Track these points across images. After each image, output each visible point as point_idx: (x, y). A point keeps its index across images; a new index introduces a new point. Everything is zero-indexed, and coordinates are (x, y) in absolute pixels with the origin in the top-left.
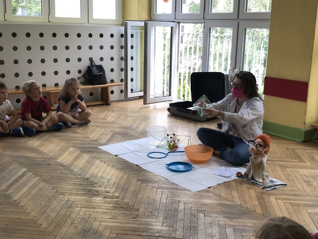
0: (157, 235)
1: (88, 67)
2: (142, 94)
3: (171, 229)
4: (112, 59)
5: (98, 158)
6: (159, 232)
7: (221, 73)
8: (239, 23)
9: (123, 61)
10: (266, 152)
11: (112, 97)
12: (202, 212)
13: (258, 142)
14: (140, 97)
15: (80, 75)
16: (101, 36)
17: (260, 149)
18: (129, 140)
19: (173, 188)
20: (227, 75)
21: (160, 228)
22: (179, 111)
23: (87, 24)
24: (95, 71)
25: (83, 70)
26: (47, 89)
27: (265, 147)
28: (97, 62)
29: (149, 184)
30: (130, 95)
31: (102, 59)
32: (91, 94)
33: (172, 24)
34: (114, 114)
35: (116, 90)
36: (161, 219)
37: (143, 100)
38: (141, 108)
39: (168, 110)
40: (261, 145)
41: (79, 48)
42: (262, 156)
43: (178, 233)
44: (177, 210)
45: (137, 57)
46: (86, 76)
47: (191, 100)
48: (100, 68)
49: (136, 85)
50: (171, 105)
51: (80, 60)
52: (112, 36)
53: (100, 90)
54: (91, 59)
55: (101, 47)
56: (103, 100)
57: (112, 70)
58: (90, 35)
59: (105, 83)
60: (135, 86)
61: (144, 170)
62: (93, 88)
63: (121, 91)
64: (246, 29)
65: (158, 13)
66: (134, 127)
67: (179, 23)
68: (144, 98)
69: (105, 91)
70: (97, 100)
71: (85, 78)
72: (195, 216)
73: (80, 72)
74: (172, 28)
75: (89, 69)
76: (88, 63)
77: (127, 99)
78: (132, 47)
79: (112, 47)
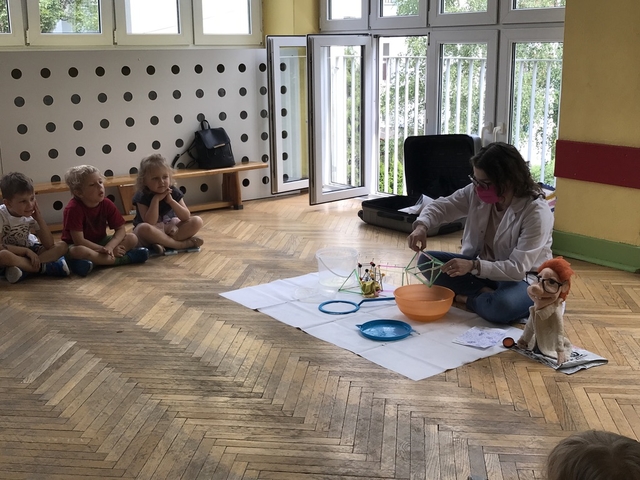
0: (342, 470)
1: (197, 133)
2: (305, 184)
3: (370, 458)
4: (244, 115)
5: (219, 317)
6: (345, 466)
7: (466, 136)
8: (499, 32)
9: (267, 119)
10: (563, 296)
11: (245, 193)
12: (433, 421)
13: (547, 275)
14: (303, 191)
15: (180, 150)
16: (221, 68)
17: (551, 289)
18: (281, 277)
19: (374, 375)
20: (479, 140)
21: (347, 456)
22: (382, 216)
23: (191, 47)
24: (210, 141)
25: (187, 138)
26: (115, 180)
27: (560, 285)
28: (214, 122)
29: (323, 367)
30: (282, 187)
31: (223, 116)
32: (204, 188)
33: (364, 40)
34: (251, 225)
35: (254, 177)
36: (350, 437)
37: (307, 196)
38: (305, 213)
39: (360, 214)
40: (552, 282)
41: (177, 95)
42: (556, 304)
43: (384, 466)
44: (381, 419)
45: (293, 109)
46: (193, 152)
47: (405, 194)
48: (220, 134)
49: (294, 167)
50: (365, 204)
51: (178, 119)
52: (242, 68)
53: (221, 179)
54: (201, 118)
55: (222, 93)
56: (228, 198)
57: (244, 138)
58: (199, 69)
59: (232, 164)
60: (292, 167)
61: (313, 339)
62: (207, 175)
63: (265, 180)
64: (514, 44)
65: (334, 17)
66: (291, 252)
67: (377, 37)
68: (310, 192)
69: (231, 181)
70: (215, 200)
71: (190, 155)
72: (418, 430)
73: (179, 143)
74: (363, 47)
75: (198, 137)
76: (195, 125)
77: (276, 196)
78: (283, 90)
79: (243, 92)
